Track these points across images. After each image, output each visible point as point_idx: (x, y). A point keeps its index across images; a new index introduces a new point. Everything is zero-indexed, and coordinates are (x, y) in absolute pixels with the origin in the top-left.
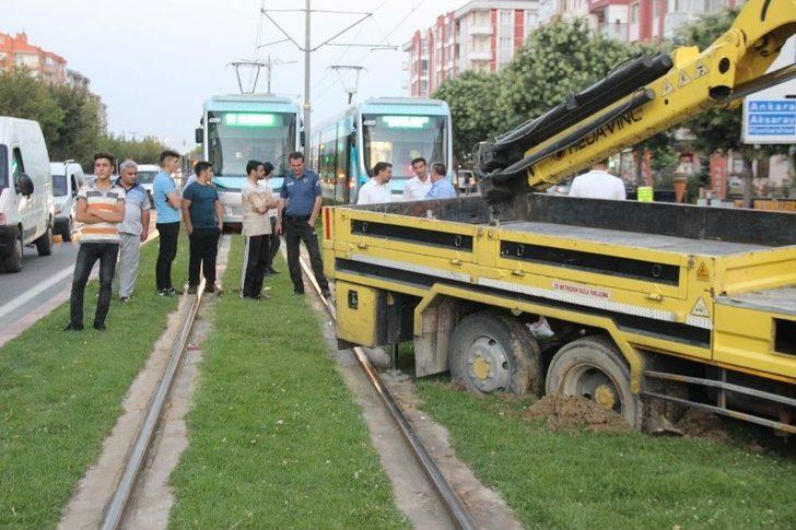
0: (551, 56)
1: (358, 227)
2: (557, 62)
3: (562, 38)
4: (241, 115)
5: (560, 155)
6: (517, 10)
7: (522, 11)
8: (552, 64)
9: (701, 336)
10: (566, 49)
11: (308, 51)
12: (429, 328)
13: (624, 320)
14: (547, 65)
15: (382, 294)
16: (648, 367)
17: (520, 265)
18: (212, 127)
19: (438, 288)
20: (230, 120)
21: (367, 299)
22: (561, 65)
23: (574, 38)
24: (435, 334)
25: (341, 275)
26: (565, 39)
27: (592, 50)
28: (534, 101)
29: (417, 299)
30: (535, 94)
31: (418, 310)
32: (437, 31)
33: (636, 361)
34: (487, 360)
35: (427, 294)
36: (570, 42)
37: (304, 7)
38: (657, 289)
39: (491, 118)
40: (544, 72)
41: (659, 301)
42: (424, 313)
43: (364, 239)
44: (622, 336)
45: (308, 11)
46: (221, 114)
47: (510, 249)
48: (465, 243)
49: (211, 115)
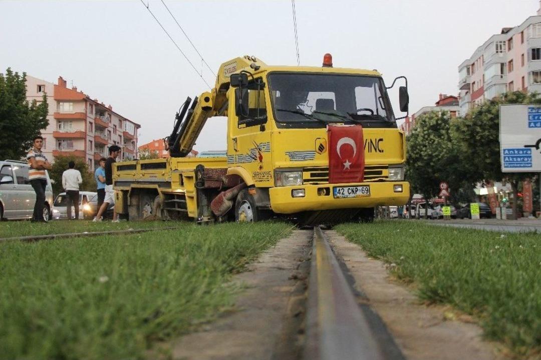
0: (426, 132)
1: (118, 168)
2: (429, 135)
3: (433, 122)
8: (426, 137)
9: (170, 185)
10: (436, 128)
13: (160, 184)
14: (424, 137)
15: (123, 192)
16: (164, 199)
17: (144, 172)
19: (131, 185)
21: (120, 195)
22: (432, 137)
24: (138, 206)
26: (435, 123)
28: (417, 158)
29: (128, 192)
30: (417, 153)
33: (162, 197)
35: (129, 189)
36: (437, 124)
40: (422, 141)
42: (129, 197)
44: (159, 190)
48: (135, 167)
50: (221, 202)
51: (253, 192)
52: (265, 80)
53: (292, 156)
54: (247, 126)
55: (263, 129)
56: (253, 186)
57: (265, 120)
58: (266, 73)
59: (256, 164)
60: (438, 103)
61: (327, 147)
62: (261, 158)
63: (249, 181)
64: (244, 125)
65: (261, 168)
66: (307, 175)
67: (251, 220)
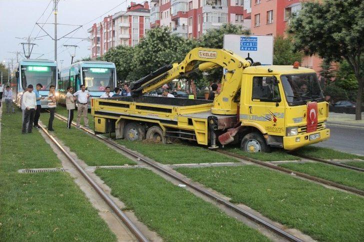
0: (155, 42)
1: (101, 103)
2: (157, 44)
3: (160, 35)
4: (34, 67)
5: (149, 86)
6: (140, 17)
7: (143, 17)
8: (155, 45)
9: (176, 123)
10: (161, 39)
11: (56, 40)
12: (119, 127)
13: (162, 121)
14: (153, 46)
15: (107, 119)
16: (166, 131)
17: (140, 111)
18: (23, 71)
19: (121, 117)
20: (30, 69)
21: (103, 121)
22: (160, 46)
23: (165, 35)
24: (120, 128)
25: (96, 115)
26: (161, 35)
27: (172, 40)
28: (148, 60)
29: (116, 120)
30: (149, 57)
31: (116, 123)
32: (104, 24)
33: (164, 129)
34: (133, 133)
35: (119, 119)
36: (163, 36)
37: (54, 22)
38: (168, 114)
39: (130, 66)
40: (152, 48)
41: (168, 116)
42: (118, 123)
43: (102, 106)
44: (161, 124)
45: (56, 24)
46: (26, 66)
47: (138, 107)
48: (128, 106)
49: (22, 67)
50: (227, 137)
51: (266, 137)
52: (279, 79)
53: (295, 120)
54: (261, 101)
55: (277, 105)
56: (266, 134)
57: (280, 100)
58: (279, 75)
59: (271, 123)
60: (129, 8)
61: (306, 115)
62: (275, 120)
63: (264, 131)
64: (259, 100)
65: (274, 125)
66: (299, 130)
67: (259, 151)
